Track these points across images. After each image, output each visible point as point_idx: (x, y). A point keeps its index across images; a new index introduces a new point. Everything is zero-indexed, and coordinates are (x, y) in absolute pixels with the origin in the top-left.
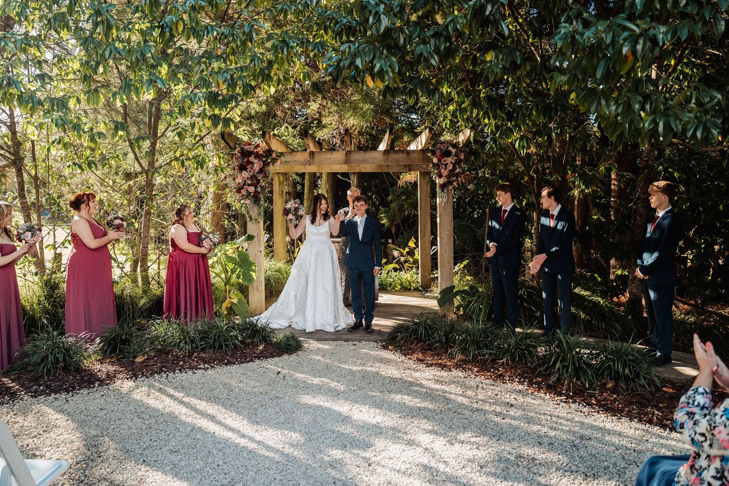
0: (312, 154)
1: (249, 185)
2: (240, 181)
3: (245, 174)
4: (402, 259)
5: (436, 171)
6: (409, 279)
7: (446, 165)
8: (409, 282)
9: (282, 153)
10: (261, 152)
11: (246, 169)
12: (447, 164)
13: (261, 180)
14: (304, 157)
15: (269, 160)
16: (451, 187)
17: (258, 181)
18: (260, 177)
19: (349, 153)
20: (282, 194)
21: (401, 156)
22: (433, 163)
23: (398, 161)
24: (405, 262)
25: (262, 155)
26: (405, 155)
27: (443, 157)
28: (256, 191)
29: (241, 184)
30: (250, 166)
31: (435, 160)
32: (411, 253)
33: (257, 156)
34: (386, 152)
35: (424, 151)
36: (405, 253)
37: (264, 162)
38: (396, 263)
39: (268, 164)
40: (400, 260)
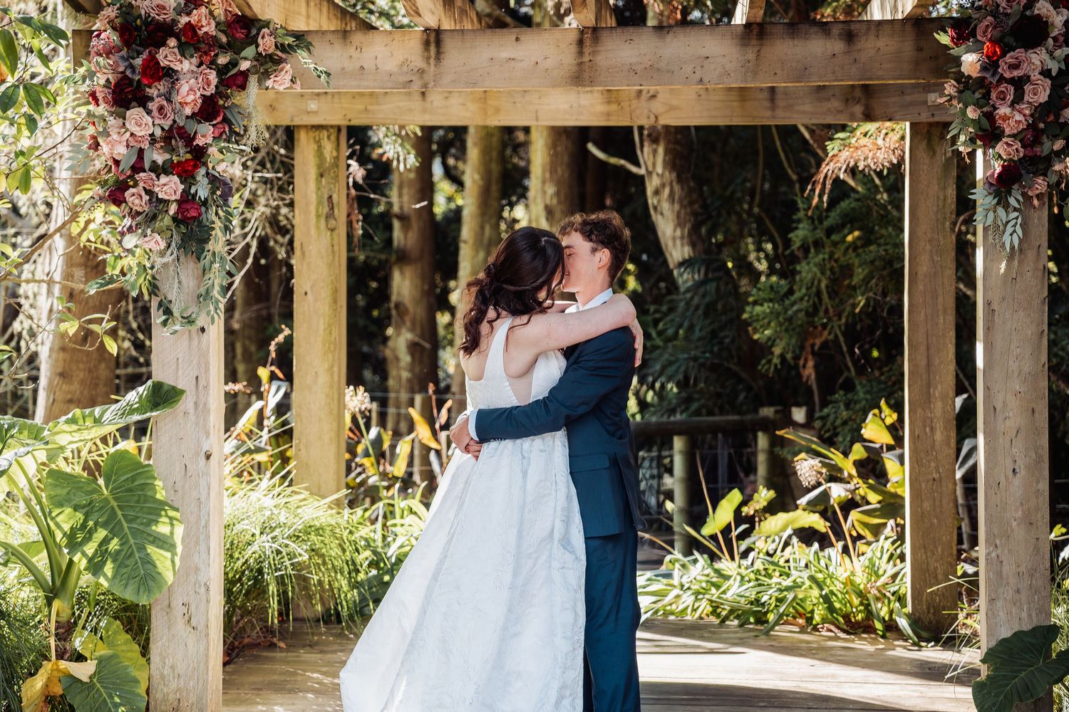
0: (434, 39)
1: (157, 170)
2: (121, 150)
3: (141, 123)
4: (838, 492)
5: (972, 113)
6: (861, 579)
7: (1019, 84)
8: (860, 594)
9: (300, 36)
10: (209, 28)
11: (143, 101)
12: (1026, 79)
13: (213, 150)
14: (399, 56)
15: (245, 65)
16: (1041, 185)
17: (199, 154)
18: (205, 134)
19: (589, 37)
20: (330, 216)
21: (818, 48)
22: (960, 77)
23: (801, 73)
24: (849, 505)
25: (212, 42)
26: (838, 46)
27: (1007, 49)
28: (187, 199)
29: (126, 165)
30: (162, 86)
31: (970, 63)
32: (872, 468)
33: (191, 41)
34: (753, 32)
35: (921, 23)
36: (848, 467)
37: (222, 71)
38: (812, 507)
39: (240, 81)
40: (825, 495)
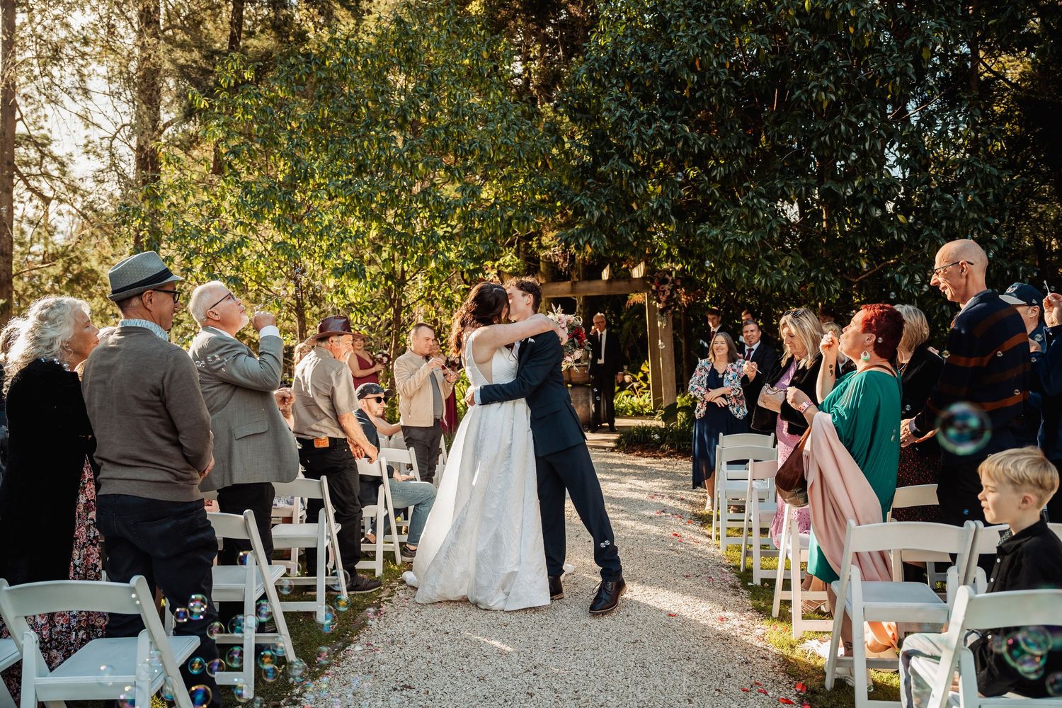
4: (636, 385)
5: (655, 297)
6: (642, 403)
7: (664, 292)
8: (641, 407)
12: (665, 290)
16: (670, 311)
19: (574, 284)
21: (623, 284)
22: (652, 290)
24: (638, 388)
27: (661, 285)
31: (654, 287)
32: (645, 379)
34: (609, 281)
35: (644, 278)
36: (638, 378)
38: (629, 389)
40: (632, 387)
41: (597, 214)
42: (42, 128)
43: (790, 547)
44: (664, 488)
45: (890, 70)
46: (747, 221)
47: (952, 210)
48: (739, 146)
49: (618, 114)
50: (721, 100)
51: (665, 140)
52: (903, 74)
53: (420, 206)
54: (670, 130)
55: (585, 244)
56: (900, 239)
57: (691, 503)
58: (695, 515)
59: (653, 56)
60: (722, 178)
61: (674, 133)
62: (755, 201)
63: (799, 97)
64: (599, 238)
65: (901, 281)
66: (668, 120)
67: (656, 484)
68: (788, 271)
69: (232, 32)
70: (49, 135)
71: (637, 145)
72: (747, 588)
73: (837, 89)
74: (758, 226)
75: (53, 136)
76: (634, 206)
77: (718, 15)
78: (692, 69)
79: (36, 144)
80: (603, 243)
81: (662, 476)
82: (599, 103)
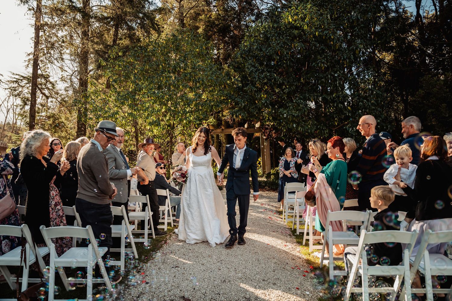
0: (223, 130)
5: (263, 134)
7: (267, 132)
16: (268, 140)
31: (263, 131)
41: (243, 104)
42: (47, 72)
43: (309, 221)
44: (266, 202)
45: (345, 57)
46: (296, 108)
47: (366, 106)
48: (293, 81)
49: (251, 70)
50: (287, 66)
51: (268, 79)
52: (349, 58)
53: (180, 101)
54: (269, 75)
55: (239, 115)
56: (349, 115)
57: (276, 207)
58: (277, 211)
59: (264, 50)
60: (287, 92)
61: (271, 77)
62: (299, 101)
63: (314, 65)
64: (244, 113)
65: (349, 130)
66: (269, 72)
67: (263, 200)
68: (310, 126)
69: (114, 39)
70: (49, 74)
71: (258, 81)
72: (294, 235)
73: (327, 63)
74: (300, 110)
75: (51, 74)
76: (257, 102)
77: (286, 36)
78: (277, 55)
79: (45, 78)
80: (245, 115)
81: (265, 198)
82: (244, 65)
